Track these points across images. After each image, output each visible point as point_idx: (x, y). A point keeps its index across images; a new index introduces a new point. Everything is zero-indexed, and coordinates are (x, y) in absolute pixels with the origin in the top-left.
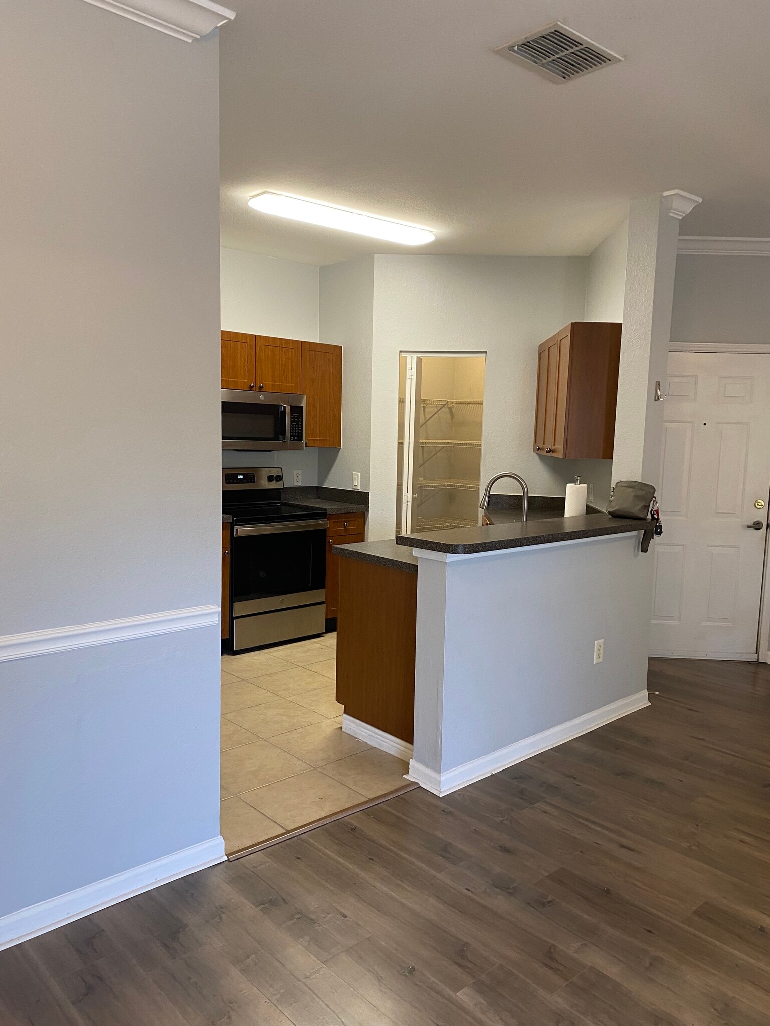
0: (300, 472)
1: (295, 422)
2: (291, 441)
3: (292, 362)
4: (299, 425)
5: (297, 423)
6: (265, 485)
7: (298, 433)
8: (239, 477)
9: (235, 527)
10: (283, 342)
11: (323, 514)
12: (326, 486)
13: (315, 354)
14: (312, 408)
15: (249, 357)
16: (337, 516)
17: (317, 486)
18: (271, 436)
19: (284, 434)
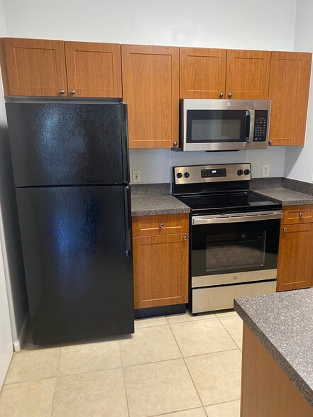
0: (268, 166)
1: (259, 124)
2: (254, 141)
3: (261, 72)
4: (263, 127)
5: (262, 125)
6: (236, 178)
7: (262, 134)
8: (213, 172)
9: (193, 217)
10: (254, 53)
11: (278, 206)
12: (290, 177)
13: (285, 62)
14: (278, 111)
15: (220, 70)
16: (293, 207)
17: (282, 176)
18: (239, 138)
19: (248, 135)
